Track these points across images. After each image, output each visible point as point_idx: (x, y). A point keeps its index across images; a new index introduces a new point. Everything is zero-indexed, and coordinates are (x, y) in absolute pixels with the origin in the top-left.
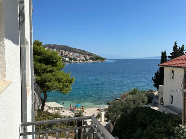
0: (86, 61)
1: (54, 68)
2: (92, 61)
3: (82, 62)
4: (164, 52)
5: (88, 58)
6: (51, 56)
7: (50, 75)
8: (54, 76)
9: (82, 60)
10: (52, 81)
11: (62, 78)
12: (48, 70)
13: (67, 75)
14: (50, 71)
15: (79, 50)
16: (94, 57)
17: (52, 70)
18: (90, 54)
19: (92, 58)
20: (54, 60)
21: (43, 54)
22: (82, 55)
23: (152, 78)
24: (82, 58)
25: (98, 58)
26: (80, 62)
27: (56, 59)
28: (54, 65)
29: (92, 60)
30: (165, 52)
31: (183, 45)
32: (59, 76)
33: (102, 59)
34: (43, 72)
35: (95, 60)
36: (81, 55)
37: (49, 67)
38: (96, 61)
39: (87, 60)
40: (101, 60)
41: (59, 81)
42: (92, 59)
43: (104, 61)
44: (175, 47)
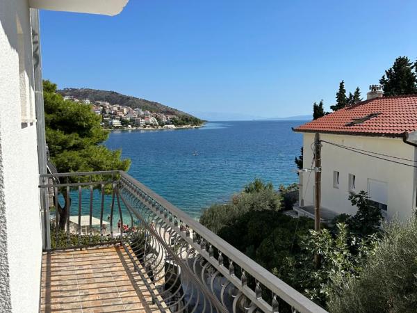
0: (160, 127)
1: (84, 140)
2: (173, 126)
3: (150, 128)
4: (318, 104)
5: (164, 120)
6: (77, 114)
7: (75, 155)
8: (85, 156)
9: (151, 125)
10: (81, 167)
11: (102, 162)
12: (72, 144)
13: (114, 155)
14: (76, 147)
15: (144, 100)
16: (177, 118)
17: (79, 144)
18: (168, 112)
19: (173, 119)
20: (84, 124)
21: (60, 111)
22: (151, 112)
23: (296, 159)
24: (152, 120)
25: (187, 119)
26: (147, 128)
27: (87, 120)
28: (85, 134)
29: (173, 124)
30: (321, 104)
31: (358, 90)
32: (97, 157)
33: (196, 121)
34: (60, 148)
35: (180, 124)
36: (148, 112)
37: (74, 139)
38: (184, 127)
39: (162, 125)
40: (195, 124)
41: (97, 167)
42: (174, 122)
43: (200, 127)
44: (341, 95)
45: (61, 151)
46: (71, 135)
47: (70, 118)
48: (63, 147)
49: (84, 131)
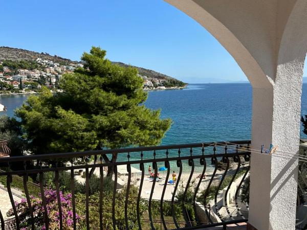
0: (154, 88)
2: (164, 88)
3: (147, 89)
5: (158, 83)
6: (126, 78)
9: (148, 86)
10: (129, 126)
12: (121, 105)
13: (155, 115)
14: (125, 108)
16: (167, 82)
17: (126, 105)
18: (160, 76)
19: (164, 82)
20: (132, 86)
22: (148, 77)
24: (148, 83)
26: (145, 89)
27: (134, 83)
28: (131, 96)
29: (164, 86)
33: (181, 84)
35: (169, 86)
36: (146, 77)
37: (123, 100)
38: (172, 88)
39: (156, 87)
40: (180, 86)
41: (141, 125)
42: (165, 84)
43: (184, 88)
45: (112, 111)
46: (121, 97)
47: (120, 81)
48: (114, 107)
49: (130, 93)
